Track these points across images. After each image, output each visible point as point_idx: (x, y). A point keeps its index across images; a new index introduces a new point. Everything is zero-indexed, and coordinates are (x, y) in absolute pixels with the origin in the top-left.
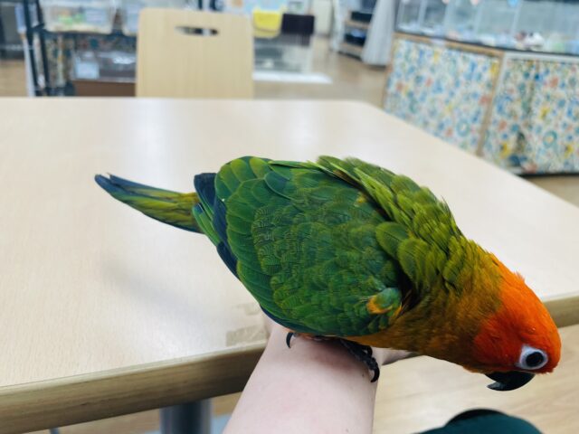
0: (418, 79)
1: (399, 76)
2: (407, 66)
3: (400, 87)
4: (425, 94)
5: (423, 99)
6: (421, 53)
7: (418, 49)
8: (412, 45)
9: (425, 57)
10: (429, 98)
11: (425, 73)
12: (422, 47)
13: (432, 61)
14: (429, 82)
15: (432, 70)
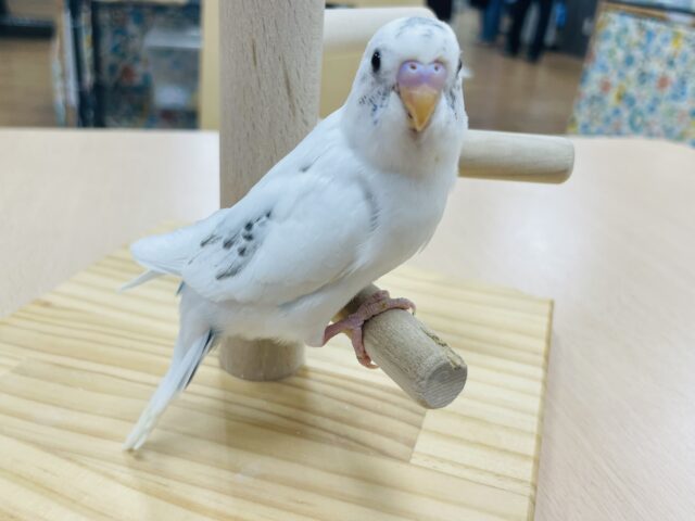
0: (643, 77)
1: (604, 68)
2: (620, 54)
3: (606, 87)
4: (656, 101)
5: (652, 109)
6: (650, 35)
7: (641, 28)
8: (631, 23)
9: (657, 41)
10: (662, 107)
11: (656, 67)
12: (651, 25)
13: (668, 49)
14: (663, 82)
15: (671, 63)
